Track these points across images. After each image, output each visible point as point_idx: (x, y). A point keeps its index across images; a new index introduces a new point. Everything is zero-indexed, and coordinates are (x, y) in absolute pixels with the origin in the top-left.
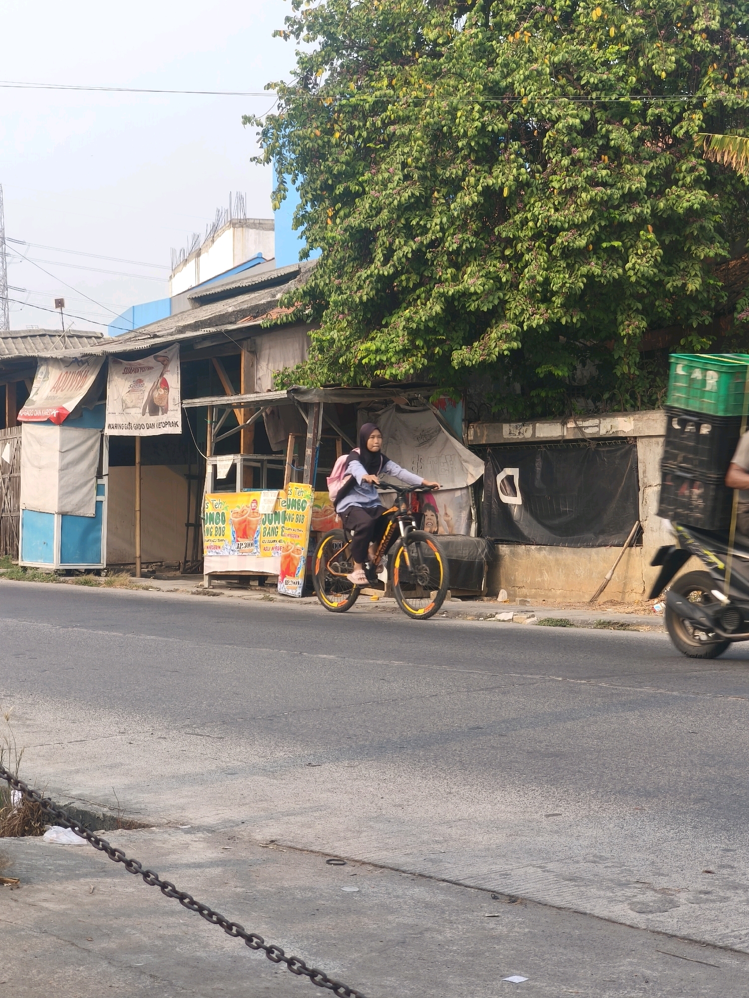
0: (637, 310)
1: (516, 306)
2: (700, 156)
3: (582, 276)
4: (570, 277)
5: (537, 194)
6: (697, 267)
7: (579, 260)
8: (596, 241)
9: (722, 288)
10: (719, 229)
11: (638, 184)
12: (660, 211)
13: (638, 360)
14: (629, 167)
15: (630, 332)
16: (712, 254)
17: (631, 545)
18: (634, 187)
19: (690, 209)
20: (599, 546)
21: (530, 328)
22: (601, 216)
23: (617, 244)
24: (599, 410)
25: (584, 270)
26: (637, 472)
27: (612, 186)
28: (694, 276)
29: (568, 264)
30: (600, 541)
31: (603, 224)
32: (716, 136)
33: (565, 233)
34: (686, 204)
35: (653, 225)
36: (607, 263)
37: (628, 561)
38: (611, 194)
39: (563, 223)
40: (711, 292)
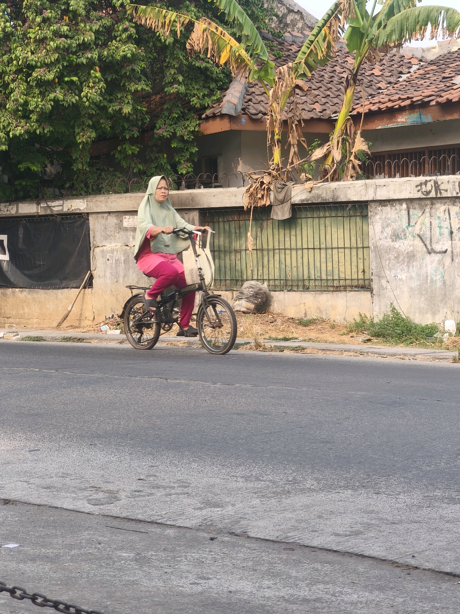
0: (89, 126)
1: (4, 120)
2: (131, 21)
3: (50, 100)
4: (42, 101)
5: (18, 42)
6: (129, 97)
7: (49, 89)
8: (60, 77)
9: (147, 113)
10: (143, 71)
11: (89, 37)
12: (105, 57)
13: (88, 160)
14: (82, 25)
15: (84, 140)
16: (139, 89)
17: (85, 288)
18: (86, 39)
19: (125, 57)
20: (63, 288)
21: (15, 136)
22: (64, 59)
23: (75, 79)
24: (63, 195)
25: (52, 96)
26: (89, 237)
27: (71, 38)
28: (127, 104)
29: (41, 93)
30: (64, 285)
31: (65, 64)
32: (142, 6)
33: (38, 70)
34: (122, 53)
35: (100, 67)
36: (68, 92)
37: (83, 298)
38: (70, 44)
39: (36, 62)
40: (139, 115)
